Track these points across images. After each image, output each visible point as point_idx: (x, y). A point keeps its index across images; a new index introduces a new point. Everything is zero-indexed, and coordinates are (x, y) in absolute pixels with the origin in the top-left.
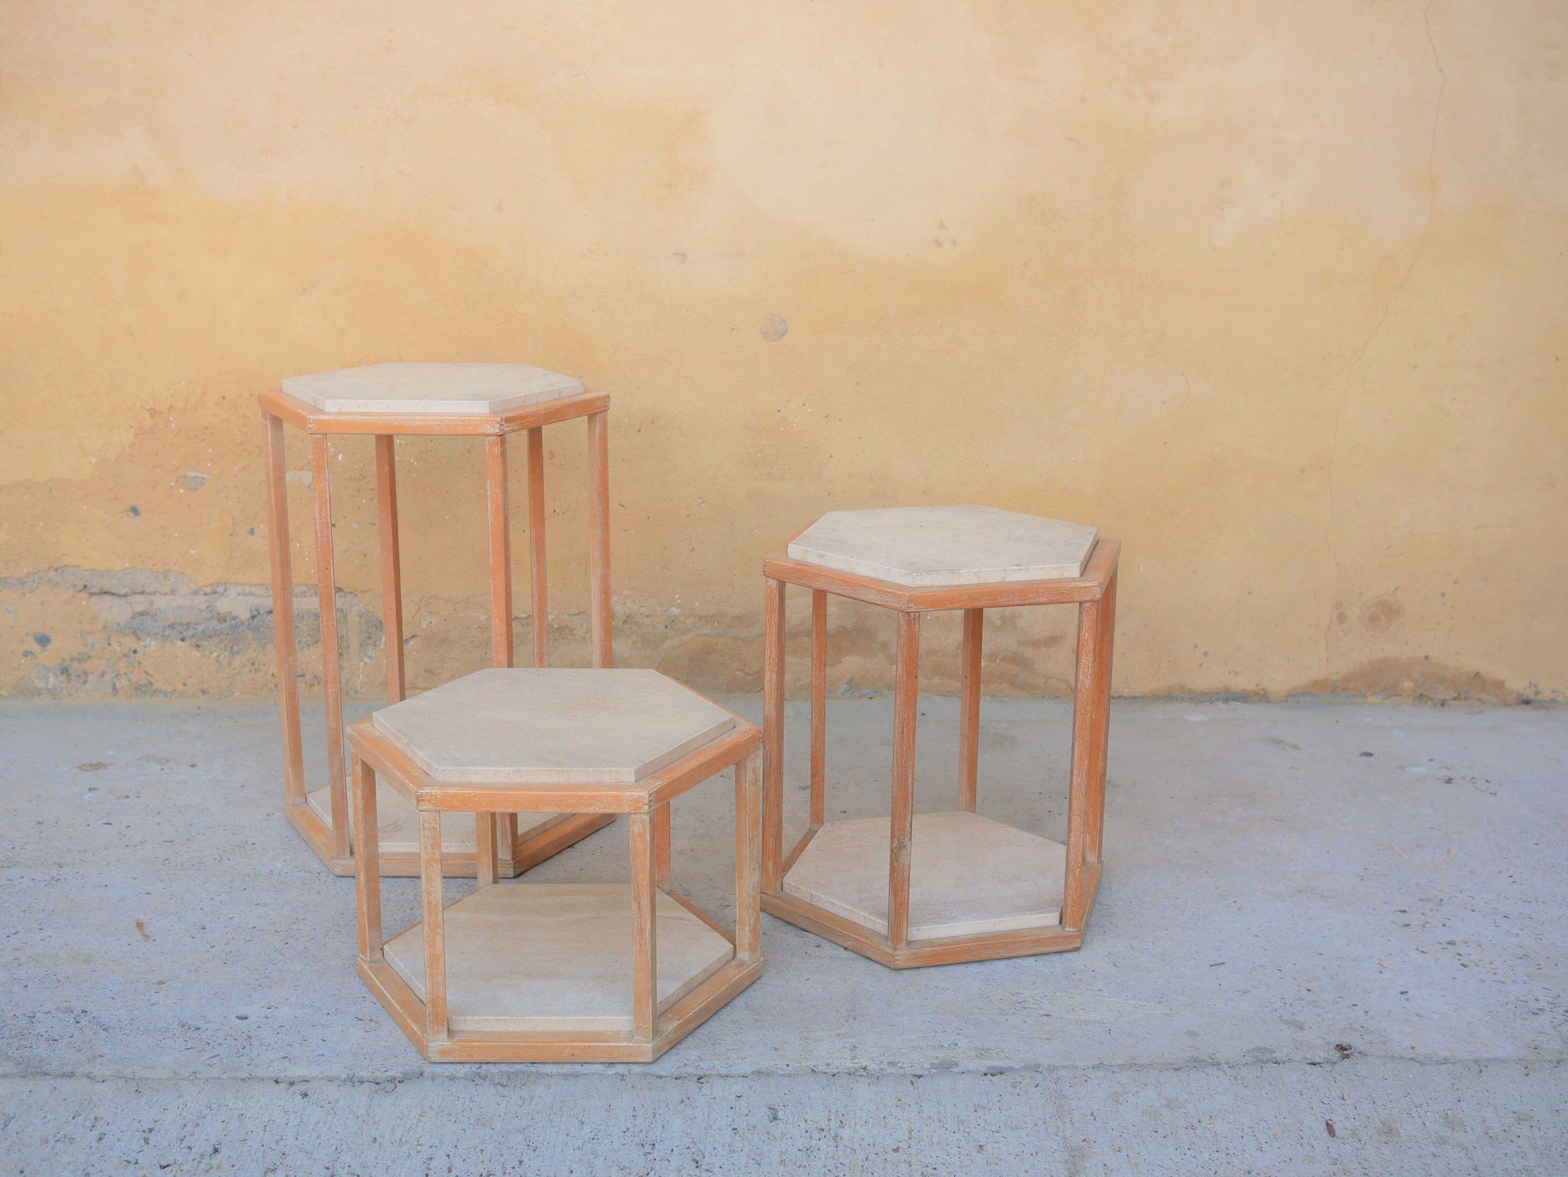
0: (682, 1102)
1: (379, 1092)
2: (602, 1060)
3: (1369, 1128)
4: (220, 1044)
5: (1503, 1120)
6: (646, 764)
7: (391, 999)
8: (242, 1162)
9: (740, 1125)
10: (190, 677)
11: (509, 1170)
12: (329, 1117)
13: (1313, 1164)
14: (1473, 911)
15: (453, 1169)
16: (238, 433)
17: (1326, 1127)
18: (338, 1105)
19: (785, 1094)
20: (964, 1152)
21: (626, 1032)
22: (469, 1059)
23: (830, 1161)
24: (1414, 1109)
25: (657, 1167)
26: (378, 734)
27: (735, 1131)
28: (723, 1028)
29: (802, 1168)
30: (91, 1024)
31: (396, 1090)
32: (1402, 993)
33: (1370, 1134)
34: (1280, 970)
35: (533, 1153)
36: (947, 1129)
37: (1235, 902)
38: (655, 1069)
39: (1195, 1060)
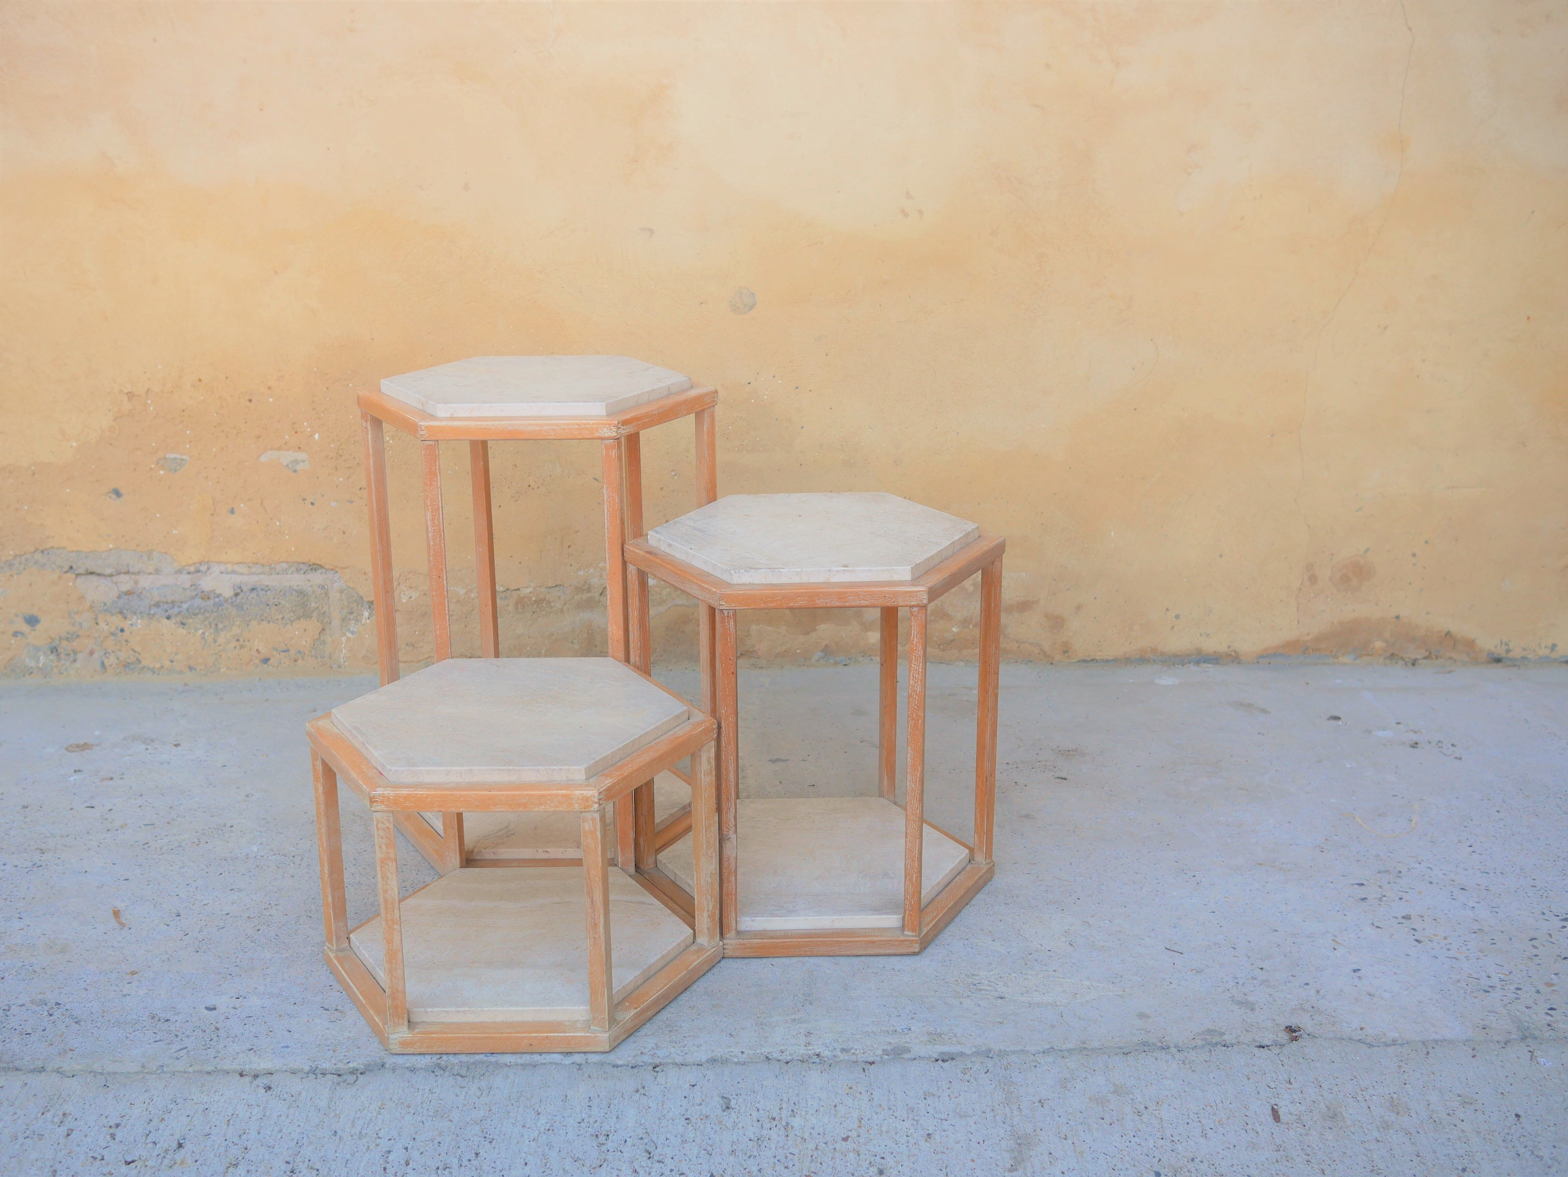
0: (637, 1091)
1: (341, 1084)
2: (559, 1050)
3: (1315, 1112)
4: (188, 1036)
5: (1448, 1103)
6: (597, 762)
7: (355, 989)
8: (204, 1158)
9: (693, 1114)
10: (176, 654)
11: (465, 1163)
12: (291, 1110)
13: (1257, 1151)
14: (1431, 883)
15: (411, 1162)
16: (215, 414)
17: (1271, 1112)
18: (301, 1098)
19: (738, 1083)
20: (912, 1141)
21: (584, 1021)
22: (430, 1051)
23: (780, 1150)
24: (1361, 1093)
25: (610, 1158)
26: (336, 731)
27: (687, 1121)
28: (682, 1014)
29: (752, 1158)
30: (64, 1017)
31: (357, 1082)
32: (1355, 971)
33: (1315, 1119)
34: (1234, 948)
35: (489, 1145)
36: (896, 1118)
37: (1194, 876)
38: (612, 1058)
39: (1145, 1044)
